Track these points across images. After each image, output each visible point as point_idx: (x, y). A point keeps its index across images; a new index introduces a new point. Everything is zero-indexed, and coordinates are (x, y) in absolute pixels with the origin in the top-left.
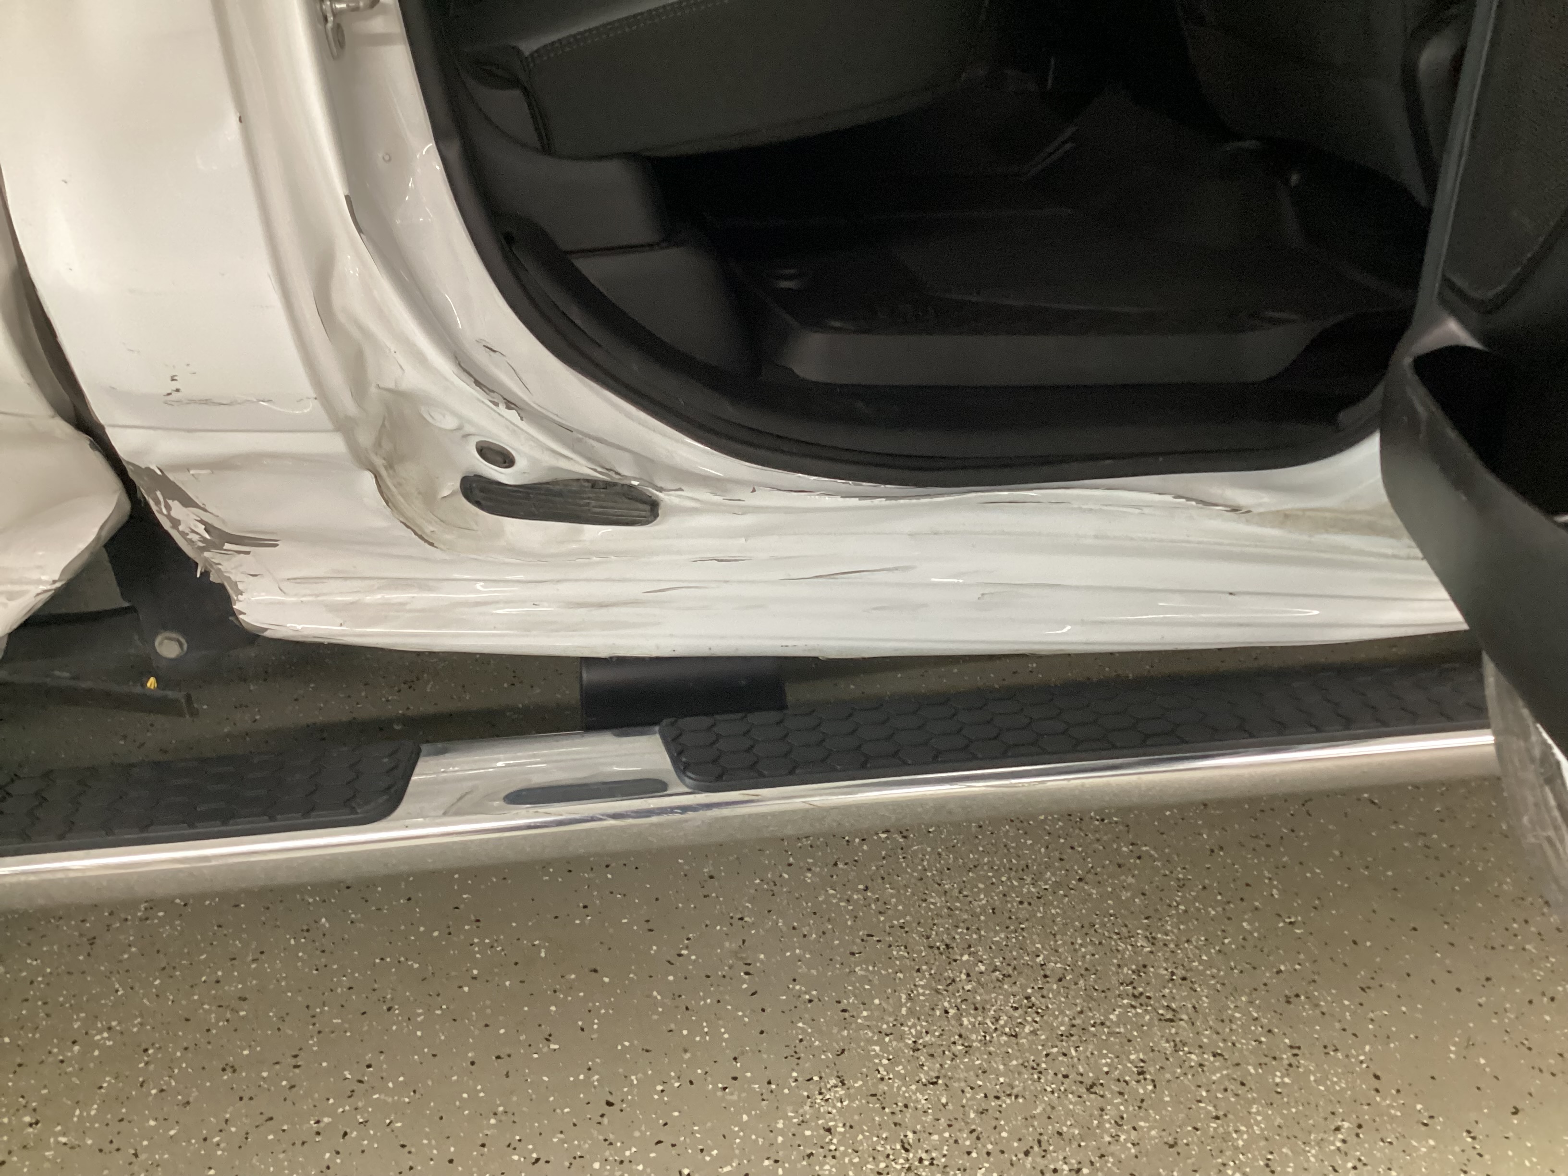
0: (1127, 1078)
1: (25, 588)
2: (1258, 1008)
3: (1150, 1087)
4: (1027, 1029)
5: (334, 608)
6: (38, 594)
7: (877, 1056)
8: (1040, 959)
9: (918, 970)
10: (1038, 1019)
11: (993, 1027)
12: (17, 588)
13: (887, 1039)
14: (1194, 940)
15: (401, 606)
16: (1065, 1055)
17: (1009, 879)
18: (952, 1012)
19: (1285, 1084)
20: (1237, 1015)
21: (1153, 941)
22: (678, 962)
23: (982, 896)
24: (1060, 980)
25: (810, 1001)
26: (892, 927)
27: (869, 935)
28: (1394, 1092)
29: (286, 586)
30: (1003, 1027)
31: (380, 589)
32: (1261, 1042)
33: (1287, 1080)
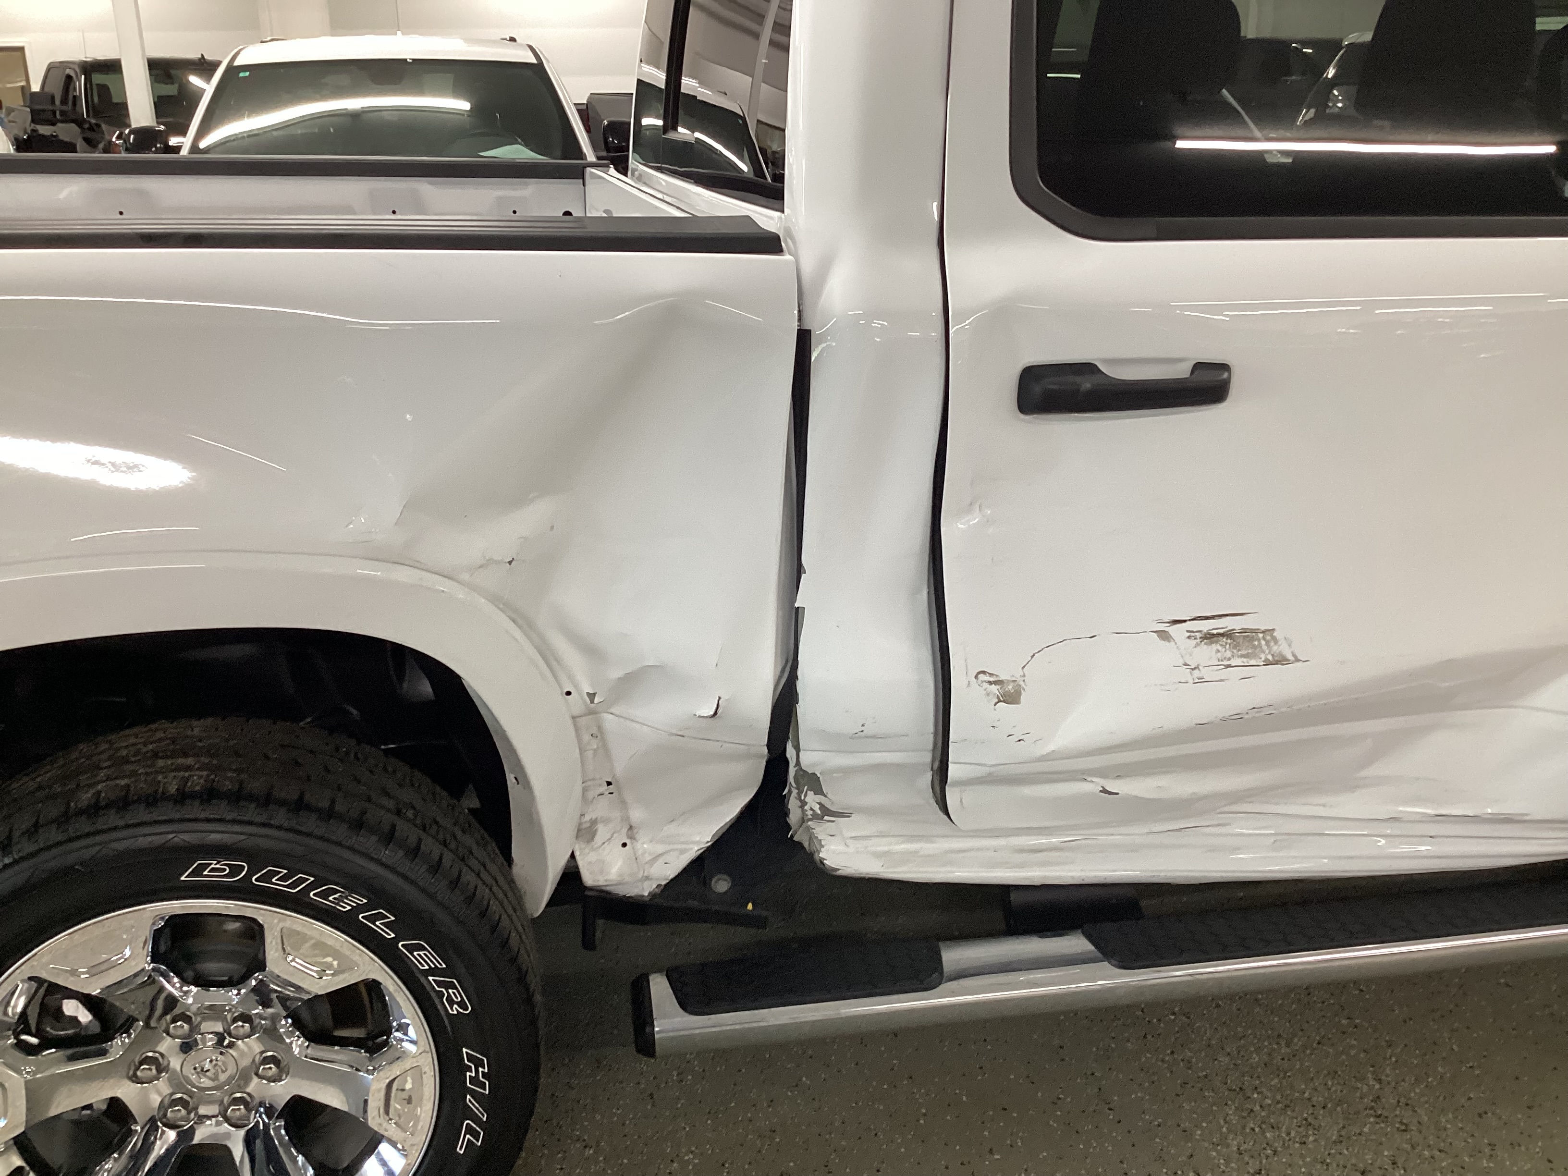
0: (1386, 1167)
1: (691, 846)
2: (1462, 1121)
3: (1402, 1172)
4: (1311, 1139)
5: (878, 855)
6: (698, 850)
7: (1215, 1158)
8: (1306, 1095)
9: (1226, 1104)
10: (1316, 1132)
11: (1288, 1138)
12: (684, 846)
13: (1219, 1148)
14: (1407, 1079)
15: (915, 853)
16: (1341, 1154)
17: (1270, 1044)
18: (1257, 1130)
19: (1490, 1168)
20: (1449, 1126)
21: (1380, 1081)
22: (1059, 1102)
23: (1254, 1056)
24: (1324, 1108)
25: (1159, 1126)
26: (1199, 1077)
27: (1185, 1083)
28: (1563, 1170)
29: (849, 842)
30: (1295, 1137)
31: (903, 842)
32: (1468, 1143)
33: (1491, 1165)
